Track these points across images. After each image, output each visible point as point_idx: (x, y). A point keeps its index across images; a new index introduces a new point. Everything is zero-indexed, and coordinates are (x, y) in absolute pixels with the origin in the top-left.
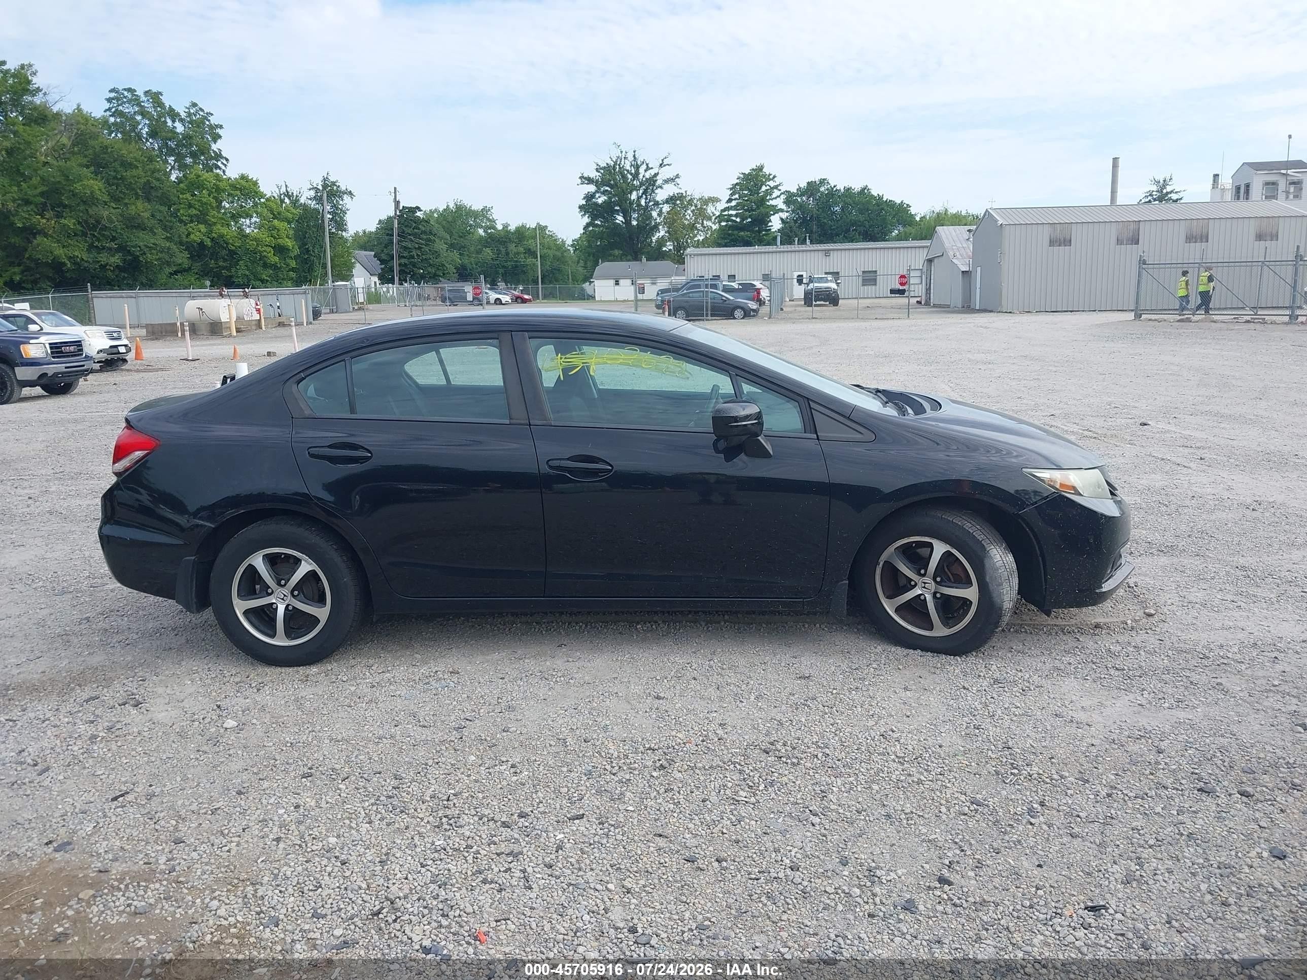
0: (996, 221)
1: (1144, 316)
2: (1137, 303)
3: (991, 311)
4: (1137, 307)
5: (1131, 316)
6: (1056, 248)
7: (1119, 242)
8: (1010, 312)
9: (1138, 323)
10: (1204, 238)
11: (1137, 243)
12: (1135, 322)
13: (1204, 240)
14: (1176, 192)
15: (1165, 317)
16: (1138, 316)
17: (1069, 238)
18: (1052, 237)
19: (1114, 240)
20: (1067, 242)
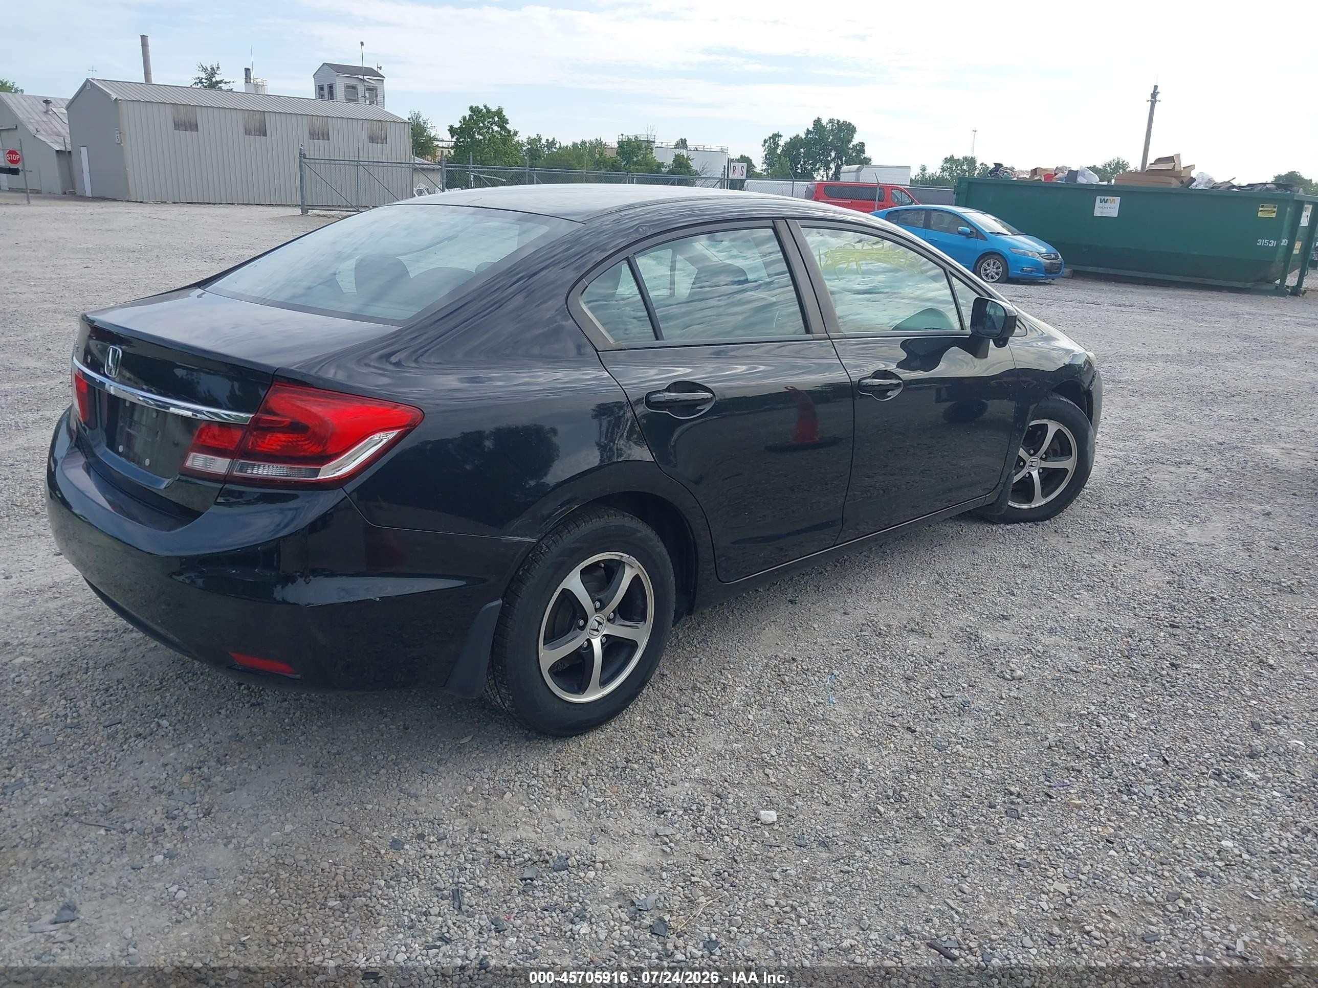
0: (108, 95)
1: (310, 212)
2: (302, 197)
3: (115, 200)
4: (303, 203)
5: (298, 211)
6: (183, 133)
7: (247, 132)
8: (141, 202)
9: (305, 217)
10: (325, 136)
11: (265, 135)
12: (301, 218)
13: (326, 138)
14: (226, 83)
15: (333, 213)
16: (305, 211)
17: (195, 122)
18: (176, 120)
19: (242, 130)
20: (194, 127)
